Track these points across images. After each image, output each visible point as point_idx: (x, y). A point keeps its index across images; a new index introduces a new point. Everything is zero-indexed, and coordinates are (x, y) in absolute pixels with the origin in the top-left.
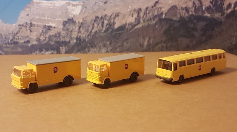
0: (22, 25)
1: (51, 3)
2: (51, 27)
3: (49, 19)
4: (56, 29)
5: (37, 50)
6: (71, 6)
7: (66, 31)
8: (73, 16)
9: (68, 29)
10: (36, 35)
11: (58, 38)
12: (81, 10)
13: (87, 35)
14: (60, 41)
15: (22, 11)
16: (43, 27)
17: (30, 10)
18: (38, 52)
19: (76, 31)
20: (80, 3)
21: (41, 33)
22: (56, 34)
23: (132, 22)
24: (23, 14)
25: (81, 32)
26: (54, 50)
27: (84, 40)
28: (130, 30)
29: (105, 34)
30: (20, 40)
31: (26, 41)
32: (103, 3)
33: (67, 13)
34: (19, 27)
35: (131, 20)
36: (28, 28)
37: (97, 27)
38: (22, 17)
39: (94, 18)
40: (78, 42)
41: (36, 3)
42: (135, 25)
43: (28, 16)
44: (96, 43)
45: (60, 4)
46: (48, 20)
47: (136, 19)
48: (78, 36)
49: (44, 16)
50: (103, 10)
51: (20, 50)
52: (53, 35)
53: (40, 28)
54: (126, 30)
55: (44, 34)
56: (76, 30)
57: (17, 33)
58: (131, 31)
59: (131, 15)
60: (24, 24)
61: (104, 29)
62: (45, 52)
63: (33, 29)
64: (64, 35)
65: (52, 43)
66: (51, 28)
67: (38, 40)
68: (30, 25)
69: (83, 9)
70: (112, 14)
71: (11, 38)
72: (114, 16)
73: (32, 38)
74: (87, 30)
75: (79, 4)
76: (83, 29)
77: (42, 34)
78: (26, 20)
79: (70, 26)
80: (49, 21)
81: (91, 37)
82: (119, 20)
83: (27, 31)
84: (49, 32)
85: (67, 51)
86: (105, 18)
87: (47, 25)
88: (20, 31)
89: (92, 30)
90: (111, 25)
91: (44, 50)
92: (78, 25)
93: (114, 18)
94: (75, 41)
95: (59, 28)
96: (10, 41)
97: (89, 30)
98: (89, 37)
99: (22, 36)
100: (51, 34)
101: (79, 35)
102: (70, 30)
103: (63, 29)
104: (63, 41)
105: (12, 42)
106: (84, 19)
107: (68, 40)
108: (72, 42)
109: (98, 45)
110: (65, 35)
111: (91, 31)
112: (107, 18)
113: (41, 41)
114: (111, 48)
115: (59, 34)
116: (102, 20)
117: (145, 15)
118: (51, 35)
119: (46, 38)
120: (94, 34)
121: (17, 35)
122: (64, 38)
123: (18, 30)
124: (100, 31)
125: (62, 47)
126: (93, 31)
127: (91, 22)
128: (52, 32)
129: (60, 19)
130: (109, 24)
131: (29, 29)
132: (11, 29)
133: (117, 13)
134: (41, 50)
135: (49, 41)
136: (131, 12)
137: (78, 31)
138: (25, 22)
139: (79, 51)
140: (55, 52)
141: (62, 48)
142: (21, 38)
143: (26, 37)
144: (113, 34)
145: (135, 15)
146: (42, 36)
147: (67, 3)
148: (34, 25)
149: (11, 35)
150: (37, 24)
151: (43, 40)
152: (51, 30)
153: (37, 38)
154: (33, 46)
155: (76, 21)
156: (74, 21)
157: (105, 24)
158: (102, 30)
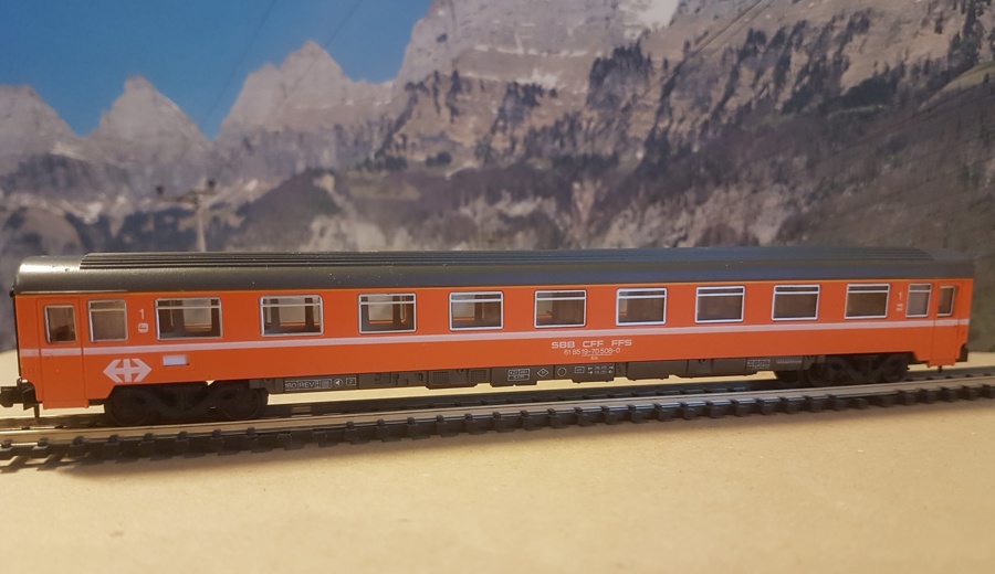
0: (421, 85)
2: (537, 89)
3: (533, 52)
4: (558, 103)
5: (477, 195)
7: (602, 111)
8: (638, 33)
9: (612, 100)
10: (476, 131)
11: (566, 141)
12: (681, 5)
13: (700, 123)
14: (574, 156)
15: (421, 21)
16: (504, 92)
17: (454, 17)
18: (480, 204)
19: (647, 108)
21: (496, 121)
22: (558, 124)
23: (934, 57)
24: (423, 35)
25: (671, 111)
26: (546, 195)
27: (685, 151)
28: (921, 97)
29: (790, 117)
30: (413, 154)
31: (434, 155)
33: (612, 21)
34: (407, 95)
35: (932, 47)
36: (442, 99)
37: (751, 82)
38: (420, 50)
39: (740, 40)
40: (655, 159)
42: (948, 76)
43: (443, 44)
44: (739, 162)
46: (527, 56)
47: (955, 43)
48: (654, 130)
49: (509, 40)
51: (411, 193)
52: (544, 129)
53: (493, 97)
54: (897, 98)
55: (509, 125)
56: (650, 103)
57: (401, 122)
58: (924, 105)
59: (933, 24)
60: (428, 78)
61: (786, 95)
62: (508, 206)
63: (464, 101)
64: (593, 125)
65: (540, 165)
66: (538, 98)
67: (484, 150)
68: (450, 85)
70: (834, 20)
71: (377, 143)
72: (842, 25)
73: (460, 144)
74: (701, 103)
76: (679, 98)
77: (501, 123)
78: (435, 60)
79: (623, 83)
80: (529, 63)
81: (718, 134)
82: (867, 50)
83: (438, 111)
84: (529, 114)
85: (602, 198)
86: (795, 40)
87: (522, 81)
88: (412, 110)
89: (726, 98)
90: (822, 74)
91: (507, 196)
92: (662, 79)
93: (845, 39)
94: (640, 155)
95: (575, 92)
96: (372, 157)
97: (710, 99)
98: (710, 133)
99: (419, 135)
100: (538, 124)
101: (663, 124)
102: (623, 104)
103: (591, 99)
104: (585, 156)
105: (382, 159)
106: (693, 48)
107: (608, 150)
108: (625, 158)
109: (750, 174)
110: (596, 127)
111: (721, 105)
112: (806, 41)
113: (493, 155)
114: (810, 187)
115: (573, 121)
116: (781, 53)
118: (538, 127)
119: (514, 142)
120: (733, 122)
121: (403, 130)
122: (590, 143)
123: (402, 105)
124: (765, 104)
125: (581, 182)
126: (732, 104)
127: (724, 58)
128: (542, 117)
129: (579, 53)
130: (811, 69)
131: (447, 104)
132: (378, 104)
133: (856, 14)
134: (493, 198)
135: (528, 154)
137: (658, 105)
138: (431, 72)
139: (653, 200)
140: (550, 207)
141: (583, 189)
142: (417, 141)
143: (435, 140)
144: (830, 116)
145: (955, 25)
146: (499, 135)
148: (469, 82)
149: (377, 129)
150: (481, 81)
151: (501, 153)
152: (538, 104)
153: (478, 141)
154: (461, 177)
155: (653, 59)
156: (641, 57)
157: (795, 69)
158: (776, 100)
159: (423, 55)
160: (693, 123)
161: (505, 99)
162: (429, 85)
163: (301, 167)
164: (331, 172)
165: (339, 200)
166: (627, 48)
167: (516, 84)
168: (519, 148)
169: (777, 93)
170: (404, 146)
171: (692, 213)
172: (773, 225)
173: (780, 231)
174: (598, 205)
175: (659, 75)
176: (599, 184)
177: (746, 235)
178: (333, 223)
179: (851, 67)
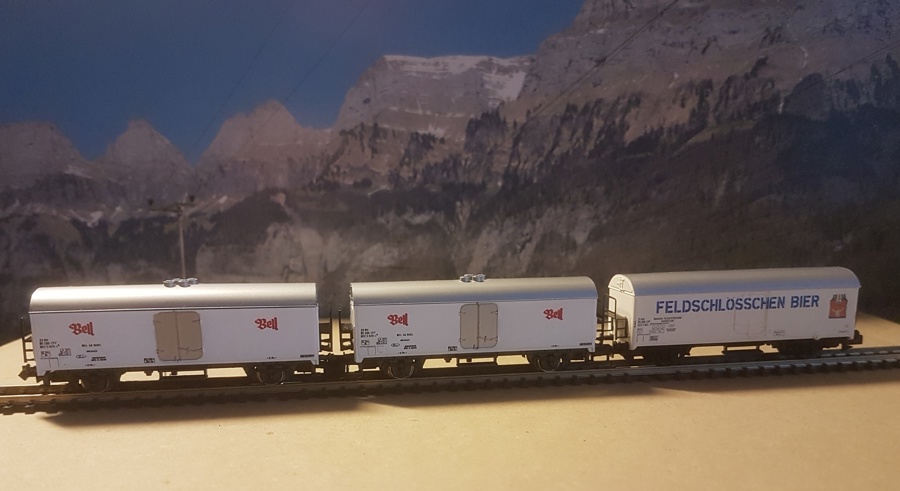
0: (351, 132)
1: (437, 64)
2: (432, 138)
3: (429, 113)
4: (446, 147)
5: (389, 209)
6: (494, 71)
7: (475, 153)
8: (498, 104)
9: (481, 147)
10: (390, 165)
11: (451, 173)
12: (525, 86)
13: (537, 164)
14: (456, 183)
15: (352, 89)
16: (409, 138)
17: (375, 87)
18: (392, 215)
19: (504, 153)
20: (521, 63)
21: (404, 159)
22: (445, 161)
23: (681, 123)
24: (353, 99)
25: (519, 156)
26: (437, 210)
27: (529, 182)
28: (674, 148)
29: (594, 160)
30: (344, 179)
31: (359, 180)
32: (594, 63)
33: (481, 96)
34: (341, 138)
35: (679, 116)
36: (366, 142)
37: (569, 137)
38: (351, 108)
39: (562, 110)
40: (510, 187)
41: (391, 63)
42: (690, 134)
43: (367, 105)
44: (563, 190)
45: (462, 65)
46: (425, 116)
47: (693, 114)
48: (509, 166)
49: (413, 105)
50: (591, 85)
51: (342, 207)
52: (436, 164)
53: (401, 142)
54: (659, 149)
55: (412, 161)
56: (506, 150)
57: (336, 157)
58: (676, 153)
59: (679, 102)
60: (356, 127)
61: (591, 146)
62: (411, 217)
63: (381, 144)
64: (468, 163)
65: (434, 189)
66: (432, 144)
67: (394, 178)
68: (371, 132)
69: (530, 81)
70: (618, 99)
71: (318, 173)
72: (624, 102)
73: (378, 174)
74: (538, 150)
75: (517, 65)
76: (524, 147)
77: (407, 160)
78: (362, 115)
79: (488, 136)
80: (426, 120)
81: (549, 172)
82: (640, 118)
83: (363, 150)
84: (426, 154)
85: (475, 213)
86: (596, 109)
87: (421, 132)
88: (344, 149)
89: (553, 149)
90: (612, 133)
91: (411, 210)
92: (513, 134)
93: (626, 111)
94: (500, 184)
95: (457, 141)
96: (314, 181)
97: (543, 148)
98: (544, 171)
99: (348, 166)
100: (432, 161)
101: (514, 164)
102: (488, 150)
103: (467, 146)
104: (464, 184)
105: (322, 183)
106: (532, 115)
107: (479, 180)
108: (490, 186)
109: (570, 198)
110: (470, 165)
111: (551, 152)
112: (602, 112)
113: (401, 181)
114: (607, 207)
115: (454, 161)
116: (587, 119)
117: (723, 103)
118: (432, 164)
119: (415, 172)
120: (558, 163)
121: (337, 162)
122: (467, 175)
123: (337, 145)
124: (578, 152)
125: (461, 202)
126: (557, 151)
127: (552, 122)
128: (434, 156)
129: (459, 115)
130: (606, 129)
131: (369, 146)
132: (320, 144)
133: (633, 95)
134: (401, 211)
135: (425, 181)
136: (678, 90)
137: (510, 152)
138: (358, 123)
139: (509, 215)
140: (441, 218)
141: (462, 206)
142: (347, 170)
143: (360, 170)
144: (618, 161)
145: (692, 103)
146: (405, 168)
147: (482, 63)
148: (385, 131)
149: (319, 161)
150: (393, 132)
151: (407, 180)
152: (432, 148)
153: (390, 171)
154: (378, 195)
155: (507, 120)
156: (499, 119)
157: (596, 130)
158: (585, 150)
159: (353, 112)
160: (533, 163)
161: (409, 144)
162: (357, 132)
163: (261, 187)
164: (284, 191)
165: (288, 211)
166: (490, 112)
167: (417, 134)
168: (419, 176)
169: (585, 145)
170: (338, 174)
171: (534, 223)
172: (585, 231)
173: (590, 235)
174: (473, 217)
175: (511, 131)
176: (473, 203)
177: (568, 238)
178: (283, 228)
179: (630, 129)
